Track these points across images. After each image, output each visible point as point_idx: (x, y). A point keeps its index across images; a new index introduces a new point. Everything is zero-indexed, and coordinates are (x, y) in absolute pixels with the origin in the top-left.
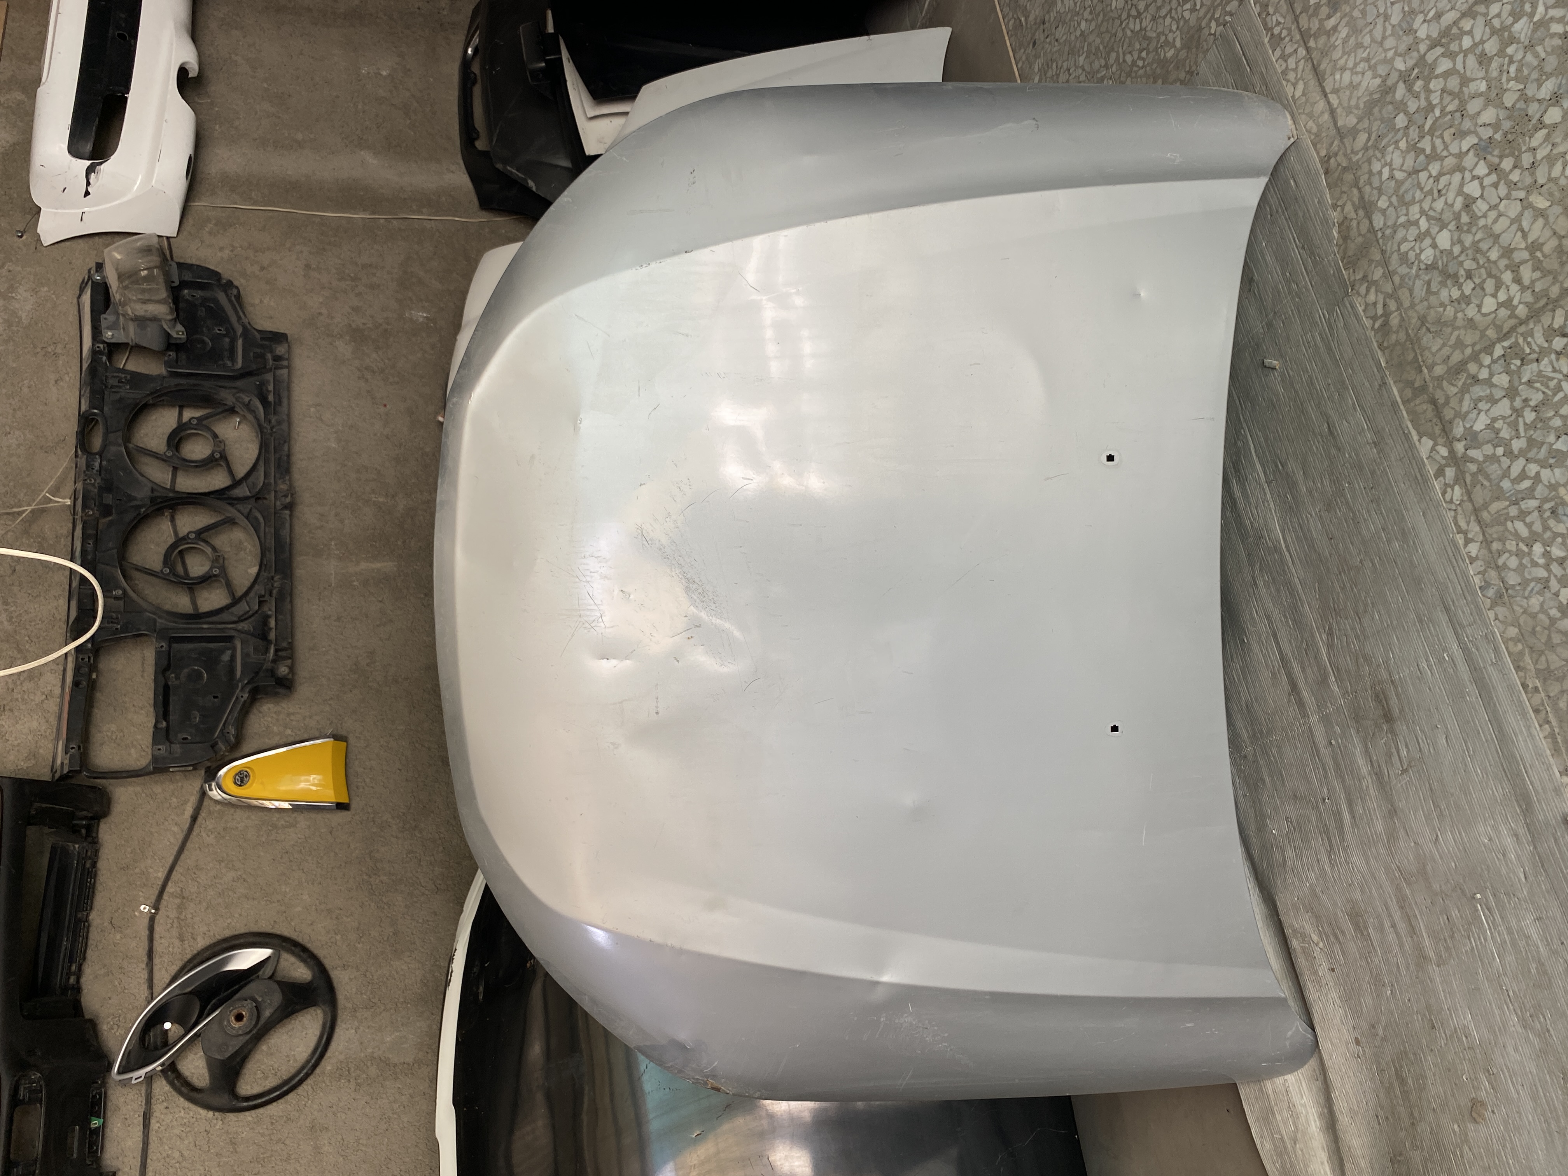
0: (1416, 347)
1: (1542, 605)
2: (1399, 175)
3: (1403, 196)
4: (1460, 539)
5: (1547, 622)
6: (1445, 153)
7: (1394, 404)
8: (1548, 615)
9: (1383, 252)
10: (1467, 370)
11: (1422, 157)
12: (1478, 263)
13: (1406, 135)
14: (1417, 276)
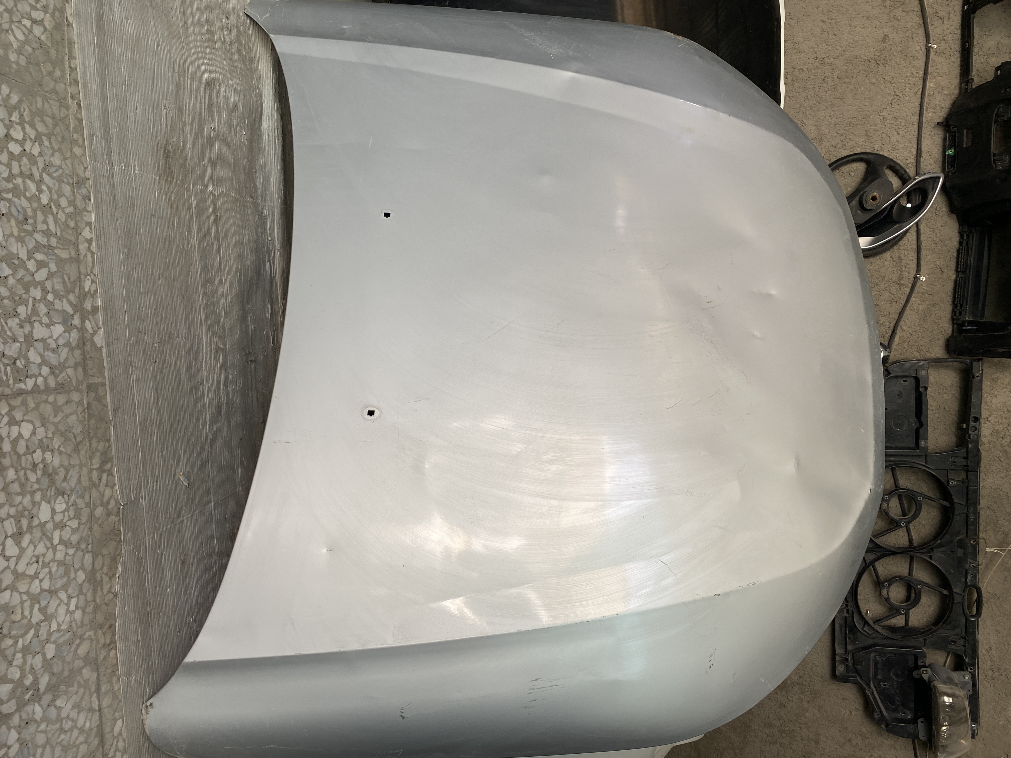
0: (86, 427)
1: (53, 155)
2: (63, 595)
3: (65, 574)
4: (94, 248)
5: (53, 138)
6: (25, 597)
7: (112, 390)
8: (51, 144)
9: (91, 529)
10: (57, 383)
11: (43, 603)
12: (25, 474)
13: (50, 634)
14: (72, 490)
